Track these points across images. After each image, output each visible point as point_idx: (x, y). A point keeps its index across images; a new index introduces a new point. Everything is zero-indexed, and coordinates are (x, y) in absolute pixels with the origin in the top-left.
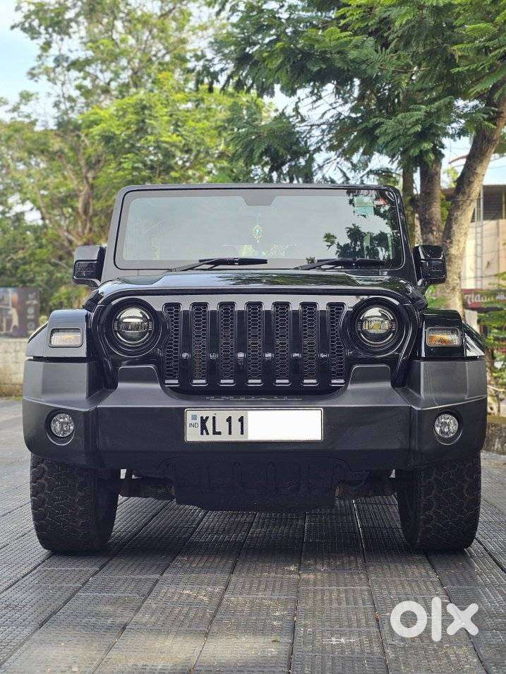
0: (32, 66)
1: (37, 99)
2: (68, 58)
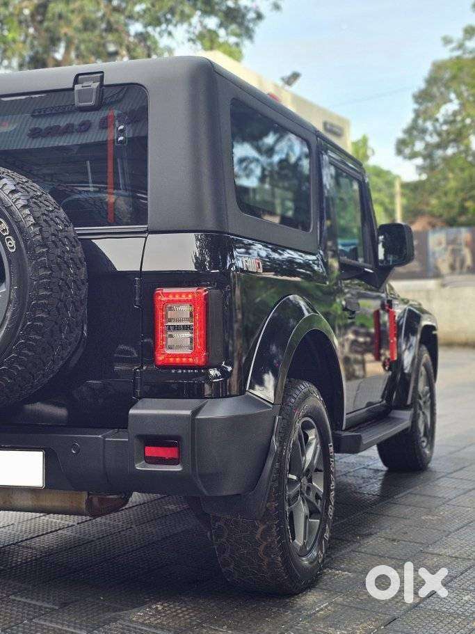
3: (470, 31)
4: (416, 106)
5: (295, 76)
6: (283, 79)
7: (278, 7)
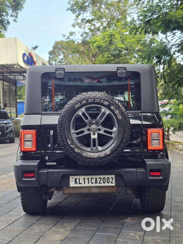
0: (73, 23)
1: (75, 34)
2: (86, 19)
3: (71, 34)
4: (49, 56)
5: (36, 47)
6: (32, 48)
7: (15, 21)
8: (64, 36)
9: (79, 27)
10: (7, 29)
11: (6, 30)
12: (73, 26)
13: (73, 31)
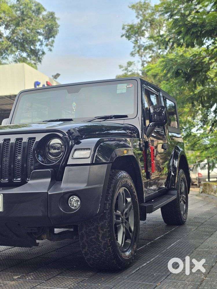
0: (132, 51)
1: (134, 64)
3: (130, 64)
5: (58, 75)
7: (51, 50)
8: (121, 67)
9: (139, 56)
10: (42, 61)
11: (40, 61)
12: (131, 55)
13: (132, 61)
